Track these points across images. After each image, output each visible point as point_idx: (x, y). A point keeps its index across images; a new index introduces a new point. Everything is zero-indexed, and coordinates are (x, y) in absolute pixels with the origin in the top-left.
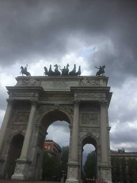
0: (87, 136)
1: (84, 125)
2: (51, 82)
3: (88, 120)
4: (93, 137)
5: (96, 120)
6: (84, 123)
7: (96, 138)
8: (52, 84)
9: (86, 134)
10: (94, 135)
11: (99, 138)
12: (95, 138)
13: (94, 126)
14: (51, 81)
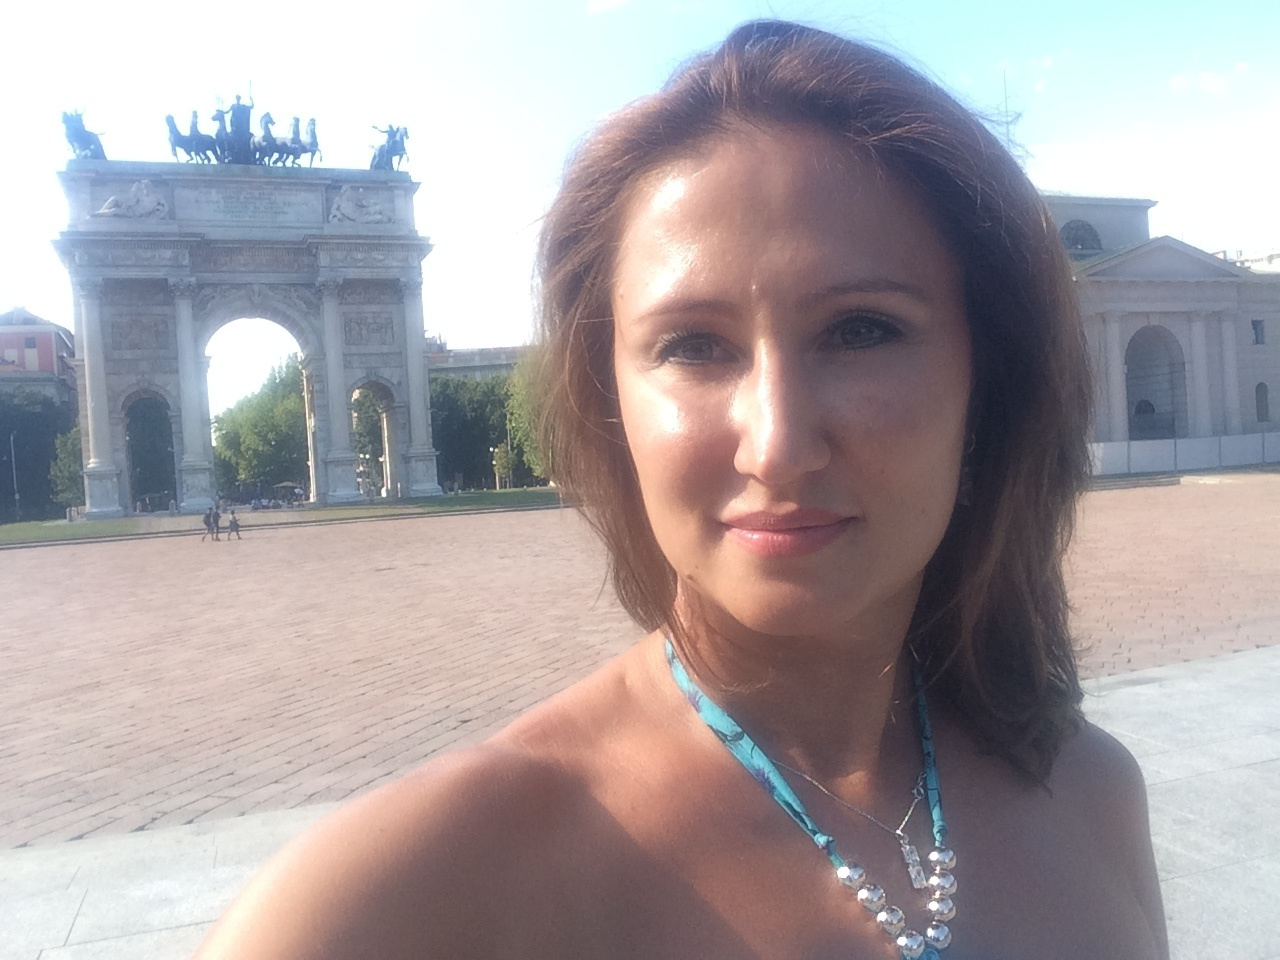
0: (366, 381)
1: (354, 349)
2: (214, 195)
3: (364, 332)
4: (383, 382)
5: (389, 330)
6: (354, 344)
7: (393, 384)
8: (222, 202)
9: (360, 377)
10: (385, 376)
11: (399, 383)
12: (389, 385)
13: (385, 349)
14: (213, 191)
